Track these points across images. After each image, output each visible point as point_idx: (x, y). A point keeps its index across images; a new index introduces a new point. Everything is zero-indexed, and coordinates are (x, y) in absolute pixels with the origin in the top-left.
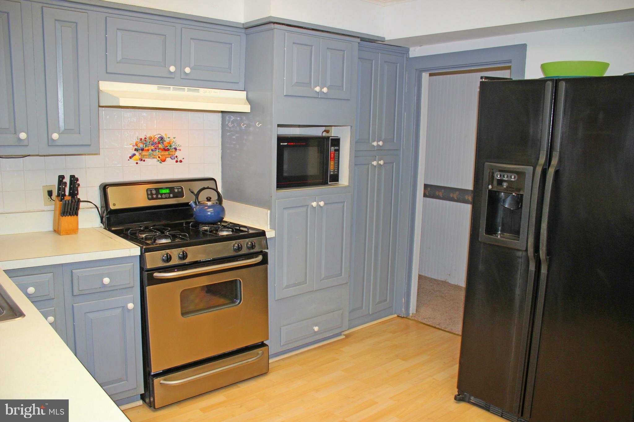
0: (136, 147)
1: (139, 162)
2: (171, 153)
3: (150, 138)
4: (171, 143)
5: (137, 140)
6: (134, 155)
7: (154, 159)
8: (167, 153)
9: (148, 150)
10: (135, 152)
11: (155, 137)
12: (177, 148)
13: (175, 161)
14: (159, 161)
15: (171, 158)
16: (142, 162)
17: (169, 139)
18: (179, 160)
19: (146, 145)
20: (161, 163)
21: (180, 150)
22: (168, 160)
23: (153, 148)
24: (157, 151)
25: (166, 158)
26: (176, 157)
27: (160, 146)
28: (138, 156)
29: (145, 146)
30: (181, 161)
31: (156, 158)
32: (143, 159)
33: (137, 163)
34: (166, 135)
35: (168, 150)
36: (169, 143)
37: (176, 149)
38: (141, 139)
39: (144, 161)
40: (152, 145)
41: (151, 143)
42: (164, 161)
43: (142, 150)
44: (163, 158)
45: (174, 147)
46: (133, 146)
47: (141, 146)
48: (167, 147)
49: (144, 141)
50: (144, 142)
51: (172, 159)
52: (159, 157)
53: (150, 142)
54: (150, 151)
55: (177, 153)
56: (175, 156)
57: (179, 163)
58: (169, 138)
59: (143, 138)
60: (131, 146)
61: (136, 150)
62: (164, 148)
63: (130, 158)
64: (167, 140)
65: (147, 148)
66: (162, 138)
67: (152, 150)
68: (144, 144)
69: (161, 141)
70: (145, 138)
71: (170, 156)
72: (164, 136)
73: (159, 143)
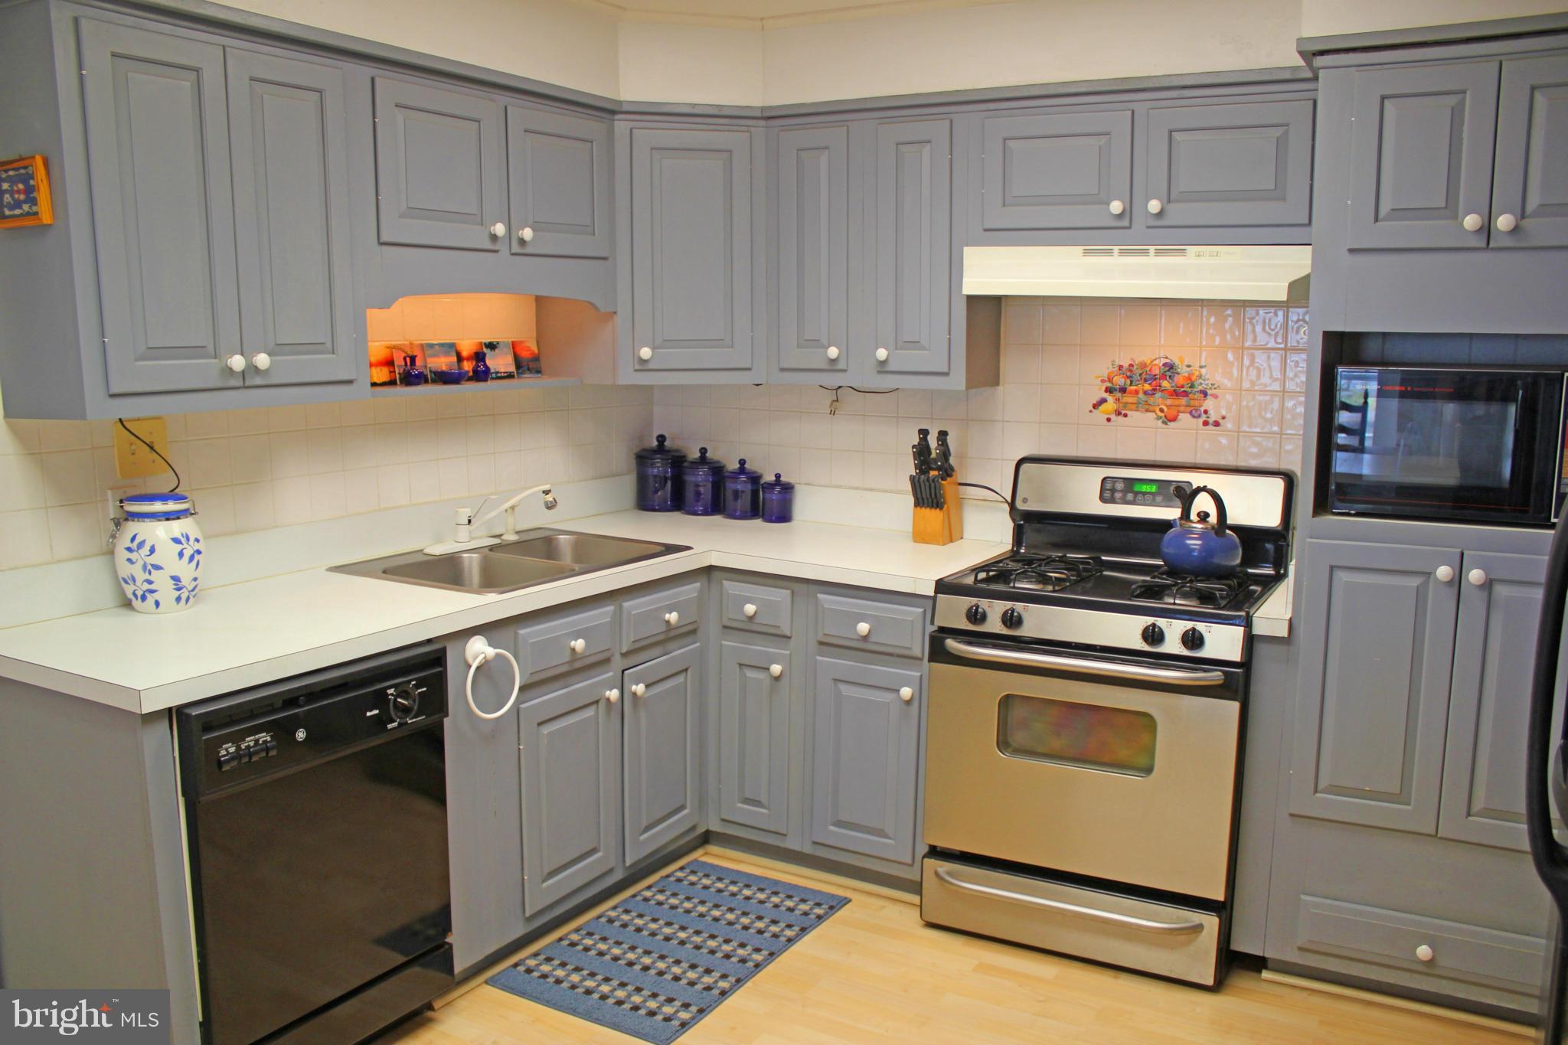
0: (1109, 385)
1: (1113, 417)
2: (1192, 403)
3: (1143, 365)
4: (1193, 378)
5: (1111, 369)
6: (1103, 401)
7: (1149, 414)
8: (1183, 401)
9: (1137, 392)
10: (1106, 395)
11: (1157, 362)
12: (1209, 392)
13: (1201, 421)
14: (1159, 418)
15: (1191, 413)
16: (1120, 418)
17: (1189, 369)
18: (1211, 420)
19: (1131, 382)
20: (1163, 422)
21: (1215, 396)
22: (1184, 417)
23: (1147, 387)
24: (1158, 395)
25: (1179, 412)
26: (1206, 412)
27: (1165, 384)
28: (1111, 404)
29: (1128, 382)
30: (1217, 424)
31: (1154, 411)
32: (1123, 412)
33: (1109, 420)
34: (1182, 360)
35: (1185, 394)
36: (1189, 378)
37: (1205, 394)
38: (1121, 367)
39: (1125, 415)
40: (1146, 380)
41: (1144, 376)
42: (1174, 419)
43: (1123, 390)
44: (1174, 412)
45: (1200, 388)
46: (1103, 381)
47: (1120, 381)
48: (1182, 387)
49: (1128, 372)
50: (1128, 374)
51: (1194, 417)
52: (1162, 410)
53: (1141, 375)
54: (1141, 395)
55: (1208, 404)
56: (1202, 409)
57: (1210, 427)
58: (1189, 366)
59: (1126, 365)
60: (1098, 382)
61: (1108, 390)
62: (1174, 391)
63: (1095, 406)
64: (1184, 371)
65: (1133, 388)
66: (1170, 367)
67: (1145, 393)
68: (1128, 377)
69: (1168, 374)
70: (1131, 365)
71: (1189, 409)
72: (1177, 362)
73: (1163, 377)
